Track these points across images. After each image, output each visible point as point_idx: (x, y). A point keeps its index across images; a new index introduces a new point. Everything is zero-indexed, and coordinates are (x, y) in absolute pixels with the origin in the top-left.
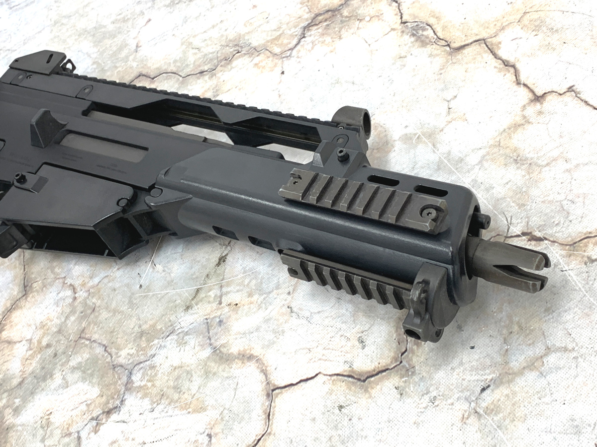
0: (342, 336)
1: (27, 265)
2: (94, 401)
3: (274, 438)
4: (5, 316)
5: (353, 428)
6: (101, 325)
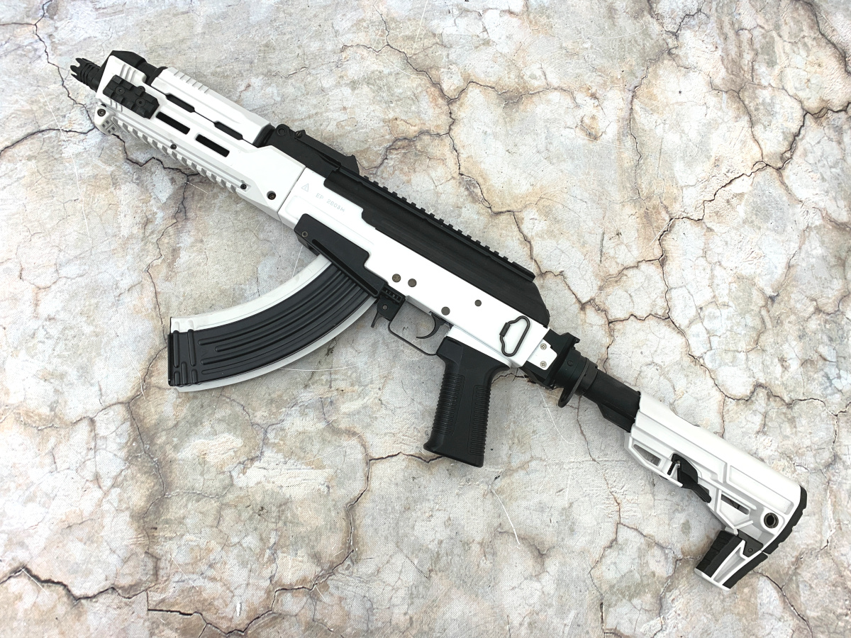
2: (240, 449)
3: (372, 494)
5: (420, 494)
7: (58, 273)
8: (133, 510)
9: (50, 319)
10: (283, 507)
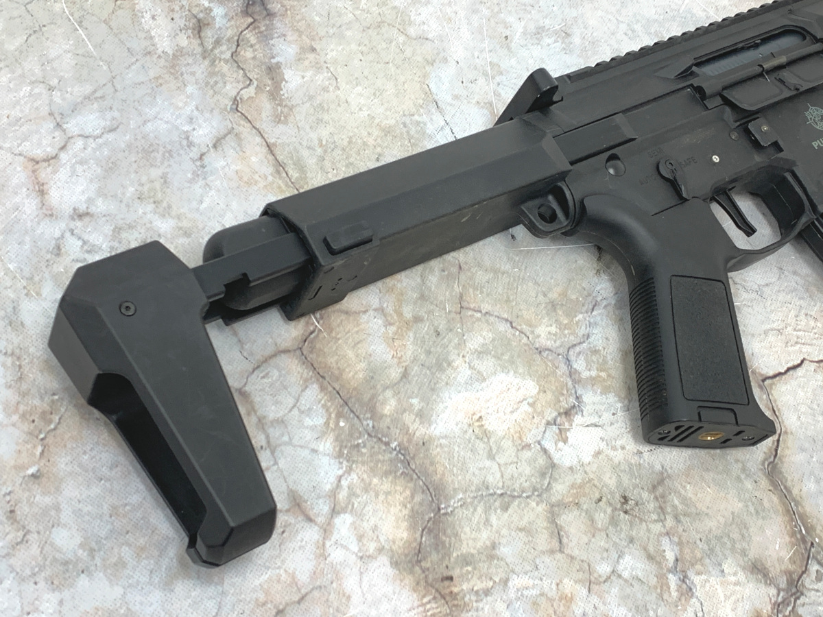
0: (806, 315)
6: (484, 290)
7: (64, 131)
8: (392, 551)
9: (80, 215)
10: (660, 490)
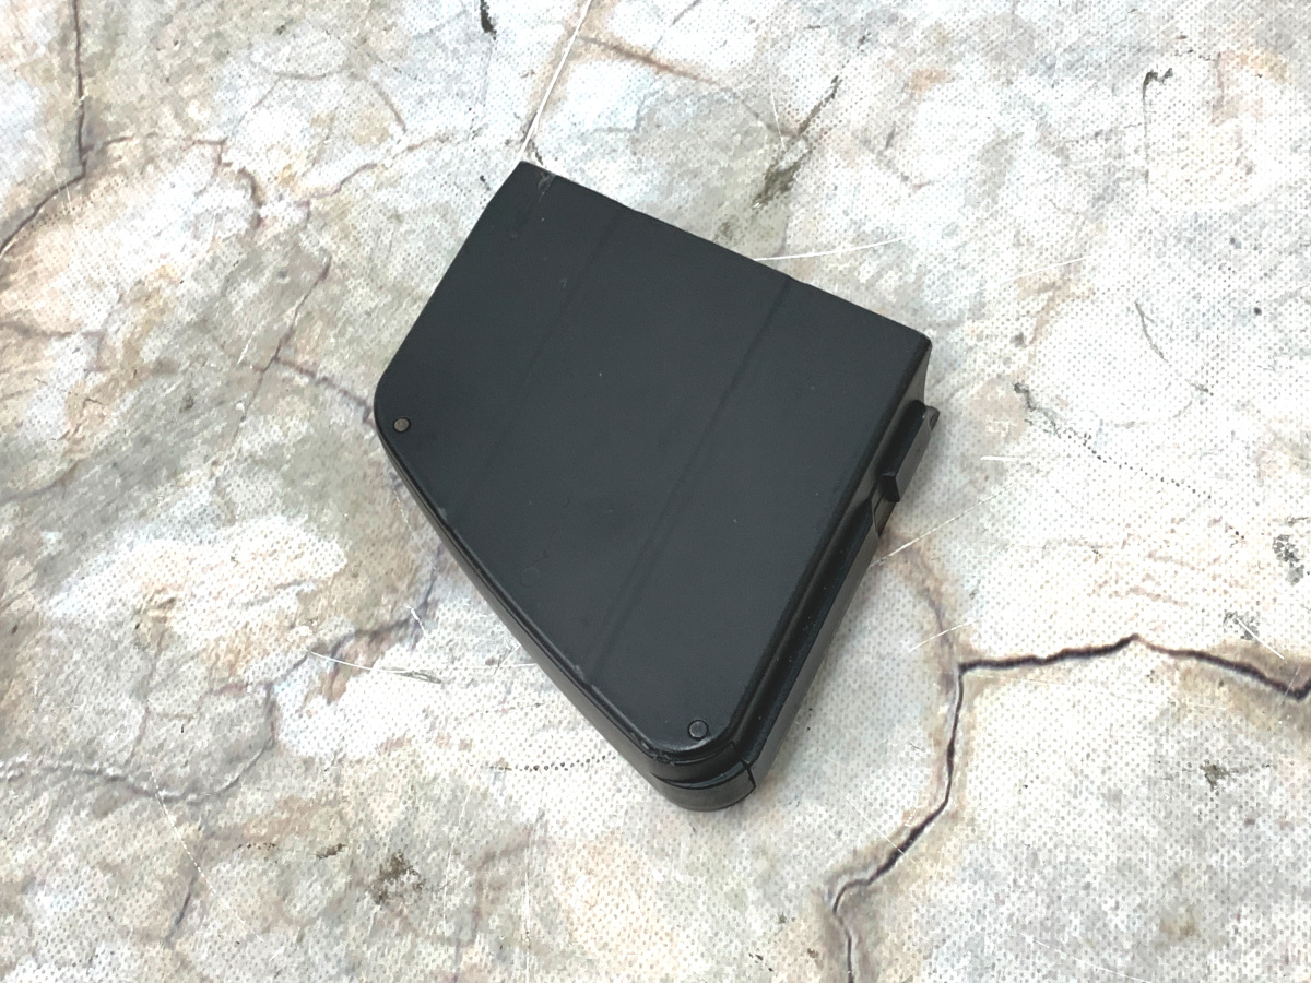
0: (1216, 521)
1: (91, 74)
2: (328, 588)
3: (972, 837)
4: (10, 239)
5: (1257, 855)
6: (350, 329)
